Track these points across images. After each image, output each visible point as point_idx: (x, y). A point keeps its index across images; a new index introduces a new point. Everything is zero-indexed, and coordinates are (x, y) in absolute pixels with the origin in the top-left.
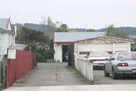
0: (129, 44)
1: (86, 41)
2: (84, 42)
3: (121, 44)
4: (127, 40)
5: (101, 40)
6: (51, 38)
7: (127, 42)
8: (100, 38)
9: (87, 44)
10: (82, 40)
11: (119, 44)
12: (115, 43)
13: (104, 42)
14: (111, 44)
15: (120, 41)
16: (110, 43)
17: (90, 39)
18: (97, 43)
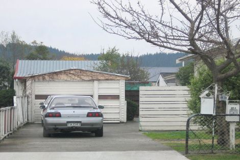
0: (122, 83)
1: (46, 77)
2: (44, 79)
3: (107, 81)
4: (119, 76)
5: (73, 74)
6: (11, 71)
7: (118, 78)
8: (72, 72)
9: (48, 81)
10: (40, 74)
11: (105, 82)
12: (99, 80)
13: (79, 79)
14: (91, 82)
15: (107, 78)
16: (88, 81)
17: (53, 73)
18: (66, 81)
